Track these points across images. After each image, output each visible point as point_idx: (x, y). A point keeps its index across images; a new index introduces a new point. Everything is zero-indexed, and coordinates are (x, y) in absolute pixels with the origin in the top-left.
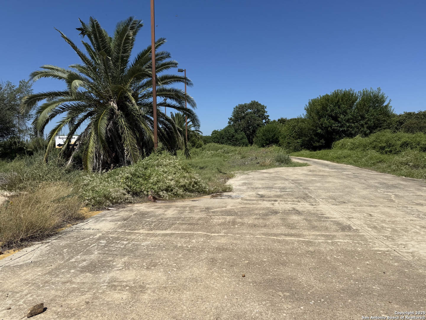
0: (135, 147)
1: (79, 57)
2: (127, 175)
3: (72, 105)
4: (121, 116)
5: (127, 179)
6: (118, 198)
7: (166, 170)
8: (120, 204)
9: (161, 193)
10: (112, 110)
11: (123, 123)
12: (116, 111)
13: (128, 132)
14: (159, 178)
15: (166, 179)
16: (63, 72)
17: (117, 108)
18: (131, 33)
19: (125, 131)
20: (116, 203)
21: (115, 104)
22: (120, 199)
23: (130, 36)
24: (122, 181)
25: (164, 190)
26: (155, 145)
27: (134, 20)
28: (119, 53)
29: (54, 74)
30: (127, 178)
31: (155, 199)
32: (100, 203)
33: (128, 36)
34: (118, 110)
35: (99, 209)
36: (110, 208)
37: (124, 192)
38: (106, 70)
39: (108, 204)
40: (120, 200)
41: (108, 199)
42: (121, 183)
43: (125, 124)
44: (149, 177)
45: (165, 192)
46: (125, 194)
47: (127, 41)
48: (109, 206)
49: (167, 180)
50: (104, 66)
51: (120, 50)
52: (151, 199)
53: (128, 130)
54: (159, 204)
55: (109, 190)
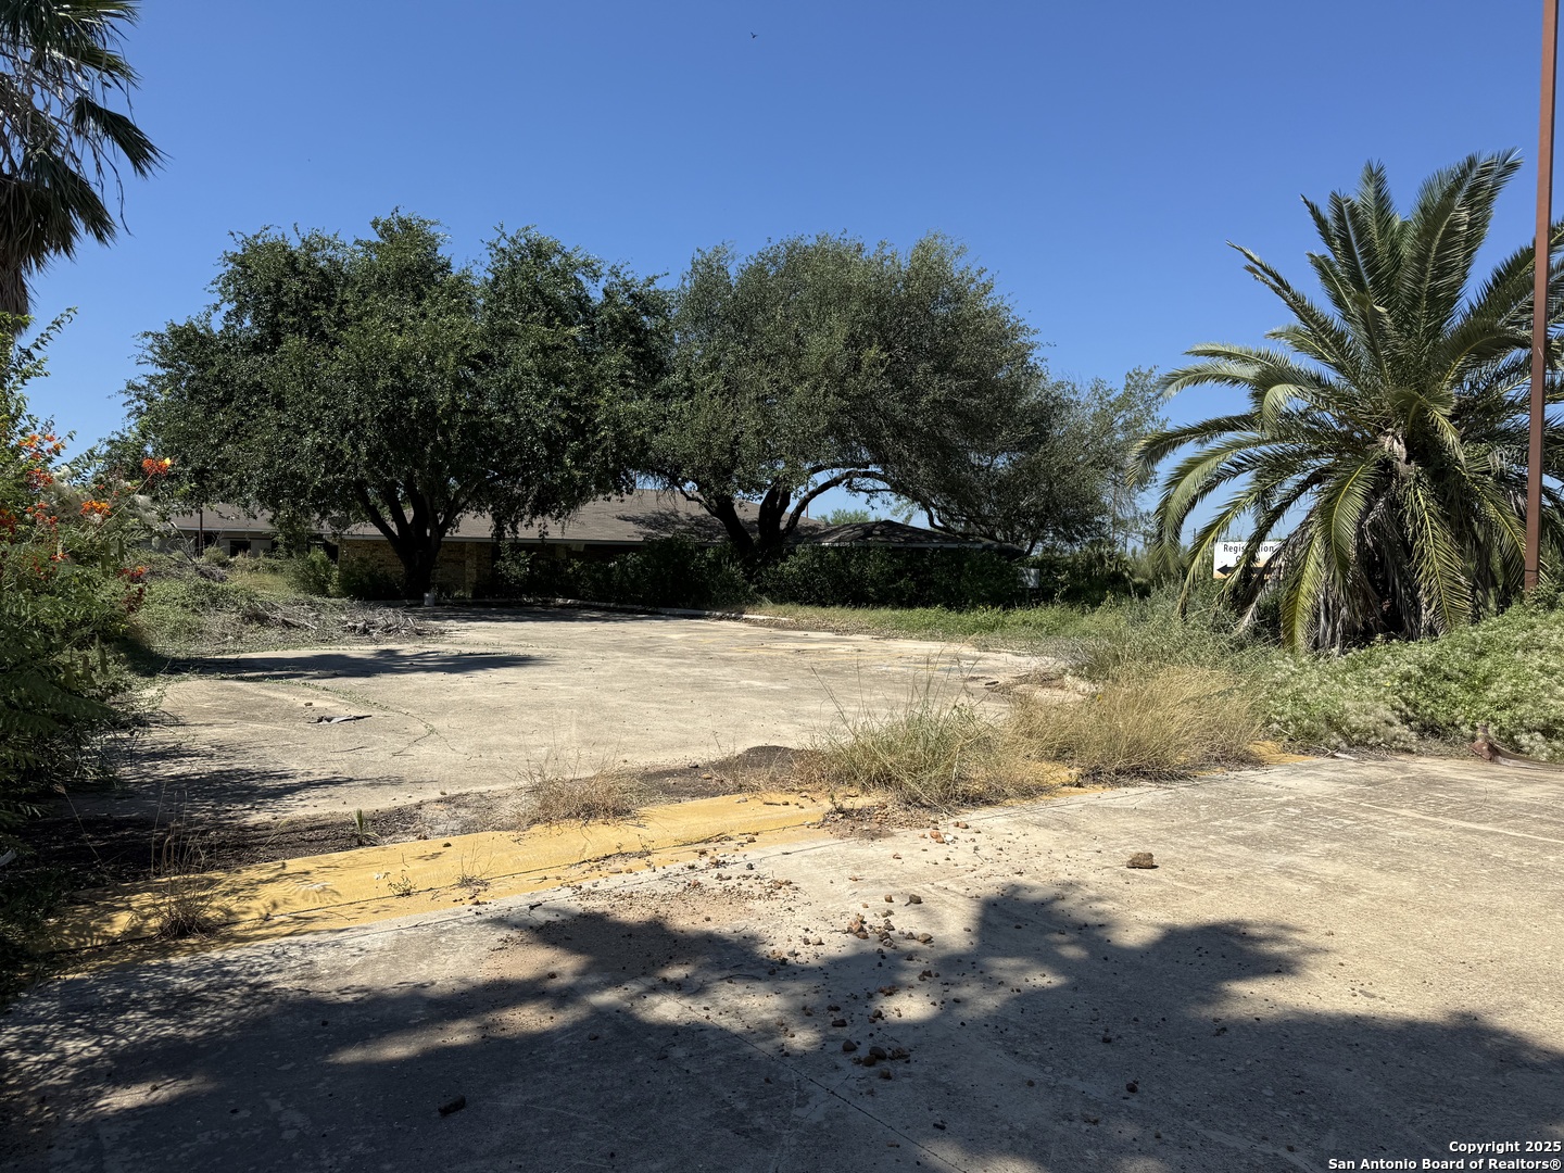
0: (1459, 583)
1: (1294, 314)
2: (1405, 668)
3: (1264, 454)
4: (1418, 480)
5: (1408, 679)
6: (1368, 731)
7: (1553, 664)
8: (1372, 748)
9: (1524, 739)
10: (1386, 465)
11: (1419, 504)
12: (1402, 467)
13: (1436, 533)
14: (1521, 688)
15: (1547, 695)
16: (1244, 359)
17: (1404, 457)
18: (1463, 214)
19: (1426, 528)
20: (1359, 743)
21: (1399, 443)
22: (1376, 734)
23: (1459, 225)
24: (1388, 685)
25: (1535, 730)
26: (1529, 577)
27: (1482, 161)
28: (1422, 281)
29: (1220, 372)
30: (1407, 677)
31: (1494, 753)
32: (1310, 735)
33: (1453, 225)
34: (1408, 462)
35: (1306, 751)
36: (1337, 755)
37: (1389, 716)
38: (1373, 344)
39: (1333, 742)
40: (1374, 738)
41: (1338, 730)
42: (1384, 689)
43: (1427, 507)
44: (1486, 681)
45: (1539, 736)
46: (1390, 724)
47: (1450, 240)
48: (1337, 748)
49: (1551, 697)
50: (1367, 330)
51: (1423, 272)
52: (1482, 751)
53: (1435, 524)
54: (1507, 767)
55: (1343, 705)
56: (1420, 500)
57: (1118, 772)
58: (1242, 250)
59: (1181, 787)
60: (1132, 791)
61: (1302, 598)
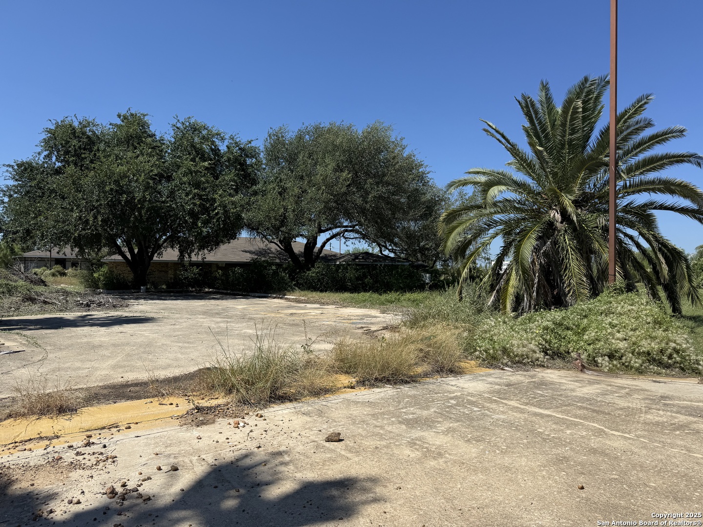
0: (583, 281)
1: (509, 152)
2: (545, 323)
3: (500, 220)
4: (566, 231)
5: (547, 330)
6: (523, 355)
7: (615, 322)
8: (525, 364)
9: (600, 360)
10: (551, 225)
11: (566, 243)
12: (558, 225)
13: (573, 257)
14: (598, 334)
15: (611, 337)
17: (560, 220)
18: (579, 103)
19: (569, 254)
20: (519, 362)
21: (558, 213)
22: (528, 358)
23: (578, 108)
24: (537, 332)
25: (605, 355)
26: (611, 278)
27: (591, 79)
28: (565, 136)
29: (475, 180)
30: (546, 328)
31: (583, 368)
32: (494, 358)
33: (576, 108)
34: (562, 223)
35: (491, 366)
36: (506, 368)
37: (536, 349)
38: (543, 166)
39: (505, 361)
40: (526, 360)
41: (509, 356)
42: (535, 334)
43: (569, 244)
44: (585, 330)
45: (607, 358)
46: (535, 352)
47: (575, 116)
48: (507, 365)
49: (613, 338)
50: (539, 159)
51: (565, 131)
52: (578, 366)
53: (573, 253)
54: (588, 376)
55: (512, 343)
56: (567, 241)
57: (376, 379)
58: (486, 122)
59: (405, 389)
60: (377, 390)
61: (509, 288)
